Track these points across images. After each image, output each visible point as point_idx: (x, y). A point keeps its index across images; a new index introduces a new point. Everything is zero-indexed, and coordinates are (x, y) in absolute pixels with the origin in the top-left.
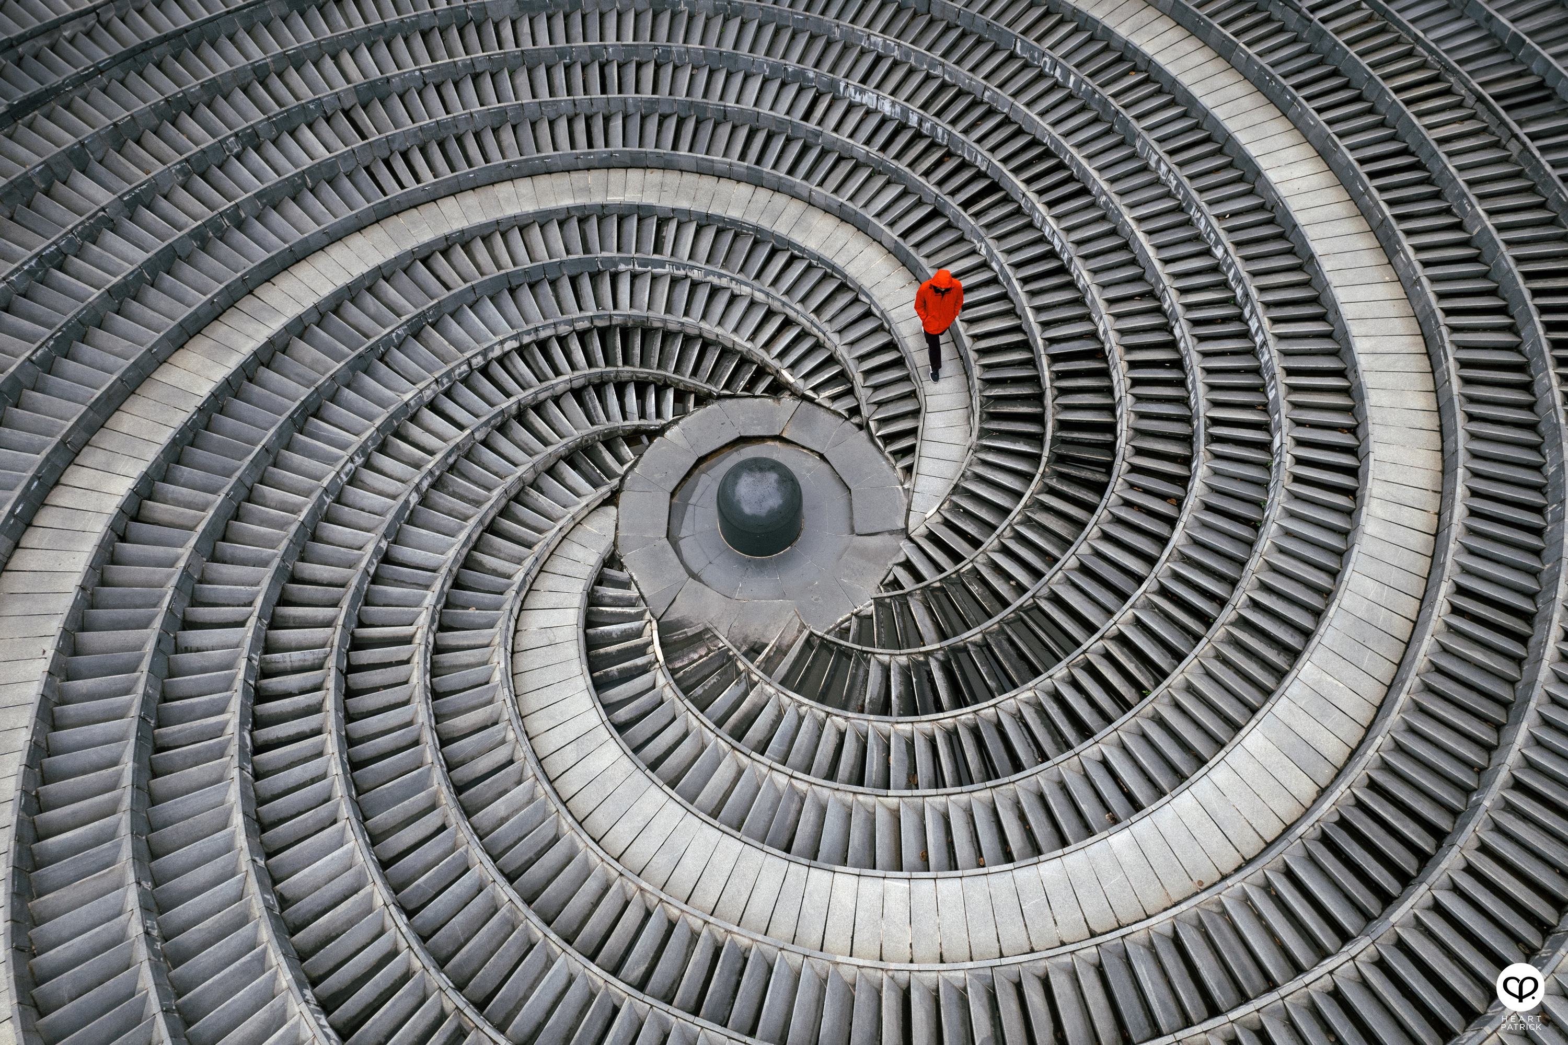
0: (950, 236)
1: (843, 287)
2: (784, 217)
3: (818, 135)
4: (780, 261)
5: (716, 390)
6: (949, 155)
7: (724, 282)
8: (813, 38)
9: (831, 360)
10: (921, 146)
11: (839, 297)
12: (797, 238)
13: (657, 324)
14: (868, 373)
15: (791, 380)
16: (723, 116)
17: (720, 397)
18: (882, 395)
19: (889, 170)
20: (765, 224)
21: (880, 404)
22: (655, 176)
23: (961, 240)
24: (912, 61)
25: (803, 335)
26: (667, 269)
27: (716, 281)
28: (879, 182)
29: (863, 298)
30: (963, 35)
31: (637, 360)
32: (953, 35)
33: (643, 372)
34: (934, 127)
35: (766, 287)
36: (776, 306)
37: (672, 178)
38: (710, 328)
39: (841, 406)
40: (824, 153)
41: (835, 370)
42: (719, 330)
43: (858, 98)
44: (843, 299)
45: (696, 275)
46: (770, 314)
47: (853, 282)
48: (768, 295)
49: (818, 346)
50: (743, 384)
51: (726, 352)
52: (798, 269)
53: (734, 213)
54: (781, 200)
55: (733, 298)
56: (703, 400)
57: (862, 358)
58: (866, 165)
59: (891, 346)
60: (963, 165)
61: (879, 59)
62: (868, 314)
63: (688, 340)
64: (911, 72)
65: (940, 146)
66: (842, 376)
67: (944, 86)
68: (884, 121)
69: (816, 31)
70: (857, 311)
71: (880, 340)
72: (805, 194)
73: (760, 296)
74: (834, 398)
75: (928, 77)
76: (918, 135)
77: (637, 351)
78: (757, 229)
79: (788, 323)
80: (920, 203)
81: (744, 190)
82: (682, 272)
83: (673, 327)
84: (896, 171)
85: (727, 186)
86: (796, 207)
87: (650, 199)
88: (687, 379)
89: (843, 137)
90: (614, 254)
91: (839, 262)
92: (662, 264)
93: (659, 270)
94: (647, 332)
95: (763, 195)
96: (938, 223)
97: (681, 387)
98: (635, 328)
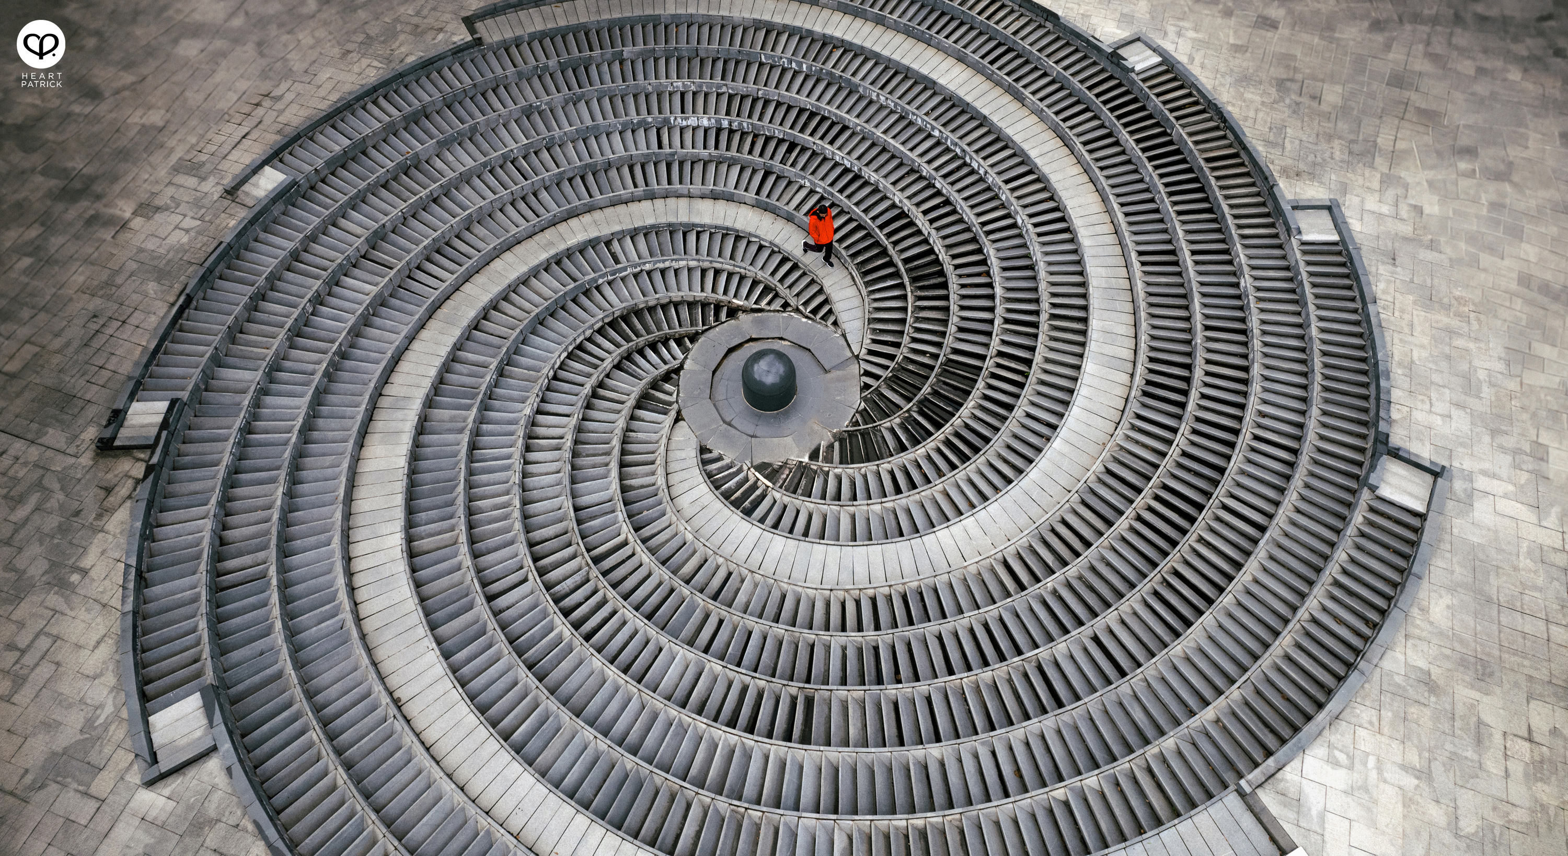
0: (783, 184)
1: (738, 238)
2: (680, 211)
3: (673, 155)
4: (692, 238)
5: (700, 328)
6: (756, 136)
7: (667, 264)
8: (635, 96)
9: (755, 283)
10: (737, 137)
11: (738, 244)
12: (696, 220)
13: (641, 306)
14: (781, 280)
15: (741, 303)
16: (609, 165)
17: (704, 332)
18: (796, 290)
19: (727, 158)
20: (672, 219)
21: (798, 295)
22: (587, 218)
23: (790, 183)
24: (705, 89)
25: (730, 275)
26: (629, 270)
27: (661, 265)
28: (724, 168)
29: (753, 239)
30: (725, 62)
31: (643, 332)
32: (720, 64)
33: (651, 337)
34: (740, 124)
35: (695, 257)
36: (706, 265)
37: (597, 215)
38: (676, 295)
39: (777, 305)
40: (681, 164)
41: (761, 287)
42: (681, 294)
43: (684, 123)
44: (742, 245)
45: (648, 267)
46: (704, 272)
47: (743, 232)
48: (699, 260)
49: (742, 278)
50: (712, 318)
51: (691, 305)
52: (705, 238)
53: (650, 221)
54: (671, 202)
55: (676, 271)
56: (693, 338)
57: (773, 274)
58: (711, 161)
59: (785, 260)
60: (768, 139)
61: (683, 95)
62: (761, 247)
63: (664, 307)
64: (706, 95)
65: (747, 133)
66: (767, 289)
67: (731, 97)
68: (706, 131)
69: (635, 91)
70: (754, 248)
71: (777, 259)
72: (686, 192)
73: (693, 264)
74: (769, 303)
75: (719, 95)
76: (731, 132)
77: (639, 326)
78: (669, 225)
79: (717, 272)
80: (754, 171)
81: (646, 204)
82: (639, 269)
83: (651, 303)
84: (732, 158)
85: (634, 207)
86: (683, 202)
87: (594, 234)
88: (678, 329)
89: (689, 150)
90: (593, 275)
91: (728, 224)
92: (625, 269)
93: (624, 274)
94: (638, 313)
95: (659, 203)
96: (772, 179)
97: (677, 336)
98: (628, 314)
